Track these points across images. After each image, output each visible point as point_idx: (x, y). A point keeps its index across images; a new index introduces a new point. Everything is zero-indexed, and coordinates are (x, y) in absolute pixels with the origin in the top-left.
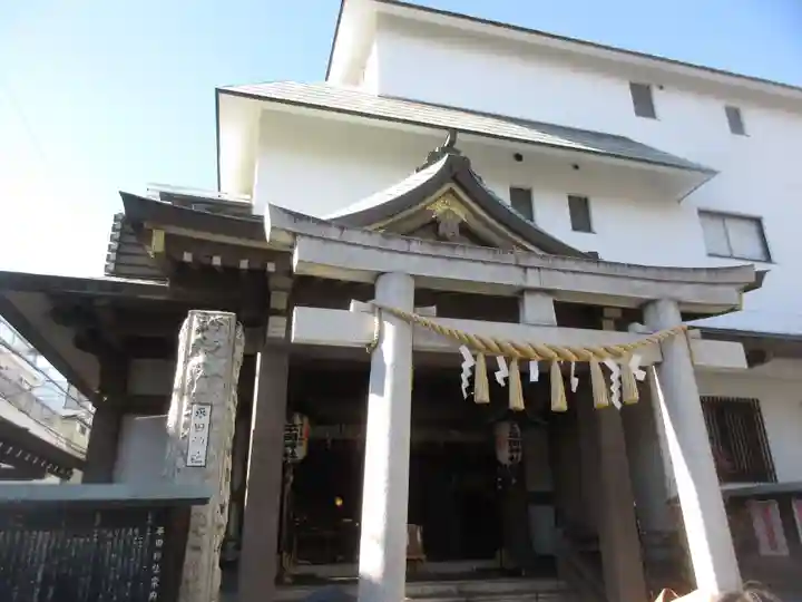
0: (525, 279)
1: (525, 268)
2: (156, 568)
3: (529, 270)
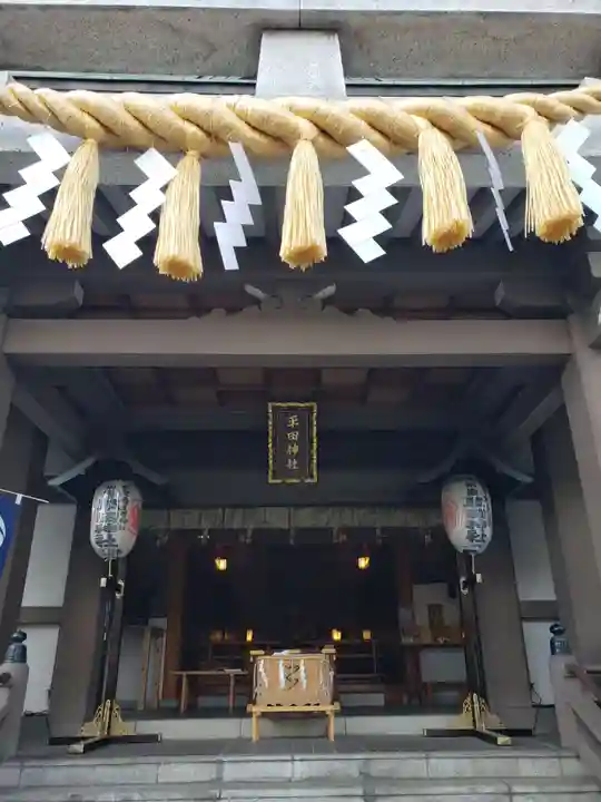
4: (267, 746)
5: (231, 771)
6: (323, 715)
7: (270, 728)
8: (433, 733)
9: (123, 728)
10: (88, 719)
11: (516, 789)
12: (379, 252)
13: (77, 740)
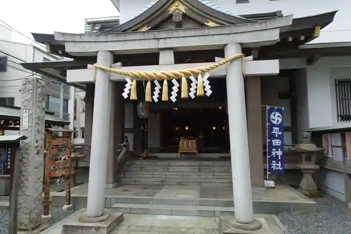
0: (158, 45)
1: (159, 39)
2: (9, 160)
3: (160, 40)
4: (182, 159)
5: (172, 163)
6: (194, 153)
7: (183, 156)
8: (221, 157)
9: (151, 155)
10: (143, 152)
12: (176, 100)
13: (140, 157)
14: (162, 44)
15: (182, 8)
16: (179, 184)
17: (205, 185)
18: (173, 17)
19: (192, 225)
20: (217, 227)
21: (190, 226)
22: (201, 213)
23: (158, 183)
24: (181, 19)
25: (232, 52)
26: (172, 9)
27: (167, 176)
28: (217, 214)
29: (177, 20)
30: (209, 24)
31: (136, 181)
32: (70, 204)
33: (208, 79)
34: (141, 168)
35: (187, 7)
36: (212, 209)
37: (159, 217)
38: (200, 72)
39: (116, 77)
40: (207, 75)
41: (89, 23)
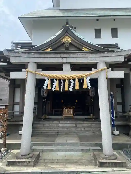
3: (64, 58)
4: (65, 119)
5: (61, 122)
6: (72, 116)
7: (65, 117)
8: (86, 118)
9: (47, 117)
11: (93, 125)
13: (42, 118)
14: (65, 60)
15: (70, 40)
16: (66, 134)
17: (81, 134)
18: (65, 44)
19: (79, 158)
20: (93, 158)
21: (78, 158)
22: (82, 151)
23: (54, 134)
24: (69, 46)
25: (101, 66)
26: (64, 40)
27: (59, 129)
28: (91, 151)
29: (67, 46)
30: (83, 49)
31: (41, 133)
32: (5, 148)
33: (89, 80)
34: (44, 125)
35: (72, 39)
36: (88, 148)
37: (59, 153)
38: (85, 76)
39: (38, 77)
40: (89, 78)
41: (14, 44)
